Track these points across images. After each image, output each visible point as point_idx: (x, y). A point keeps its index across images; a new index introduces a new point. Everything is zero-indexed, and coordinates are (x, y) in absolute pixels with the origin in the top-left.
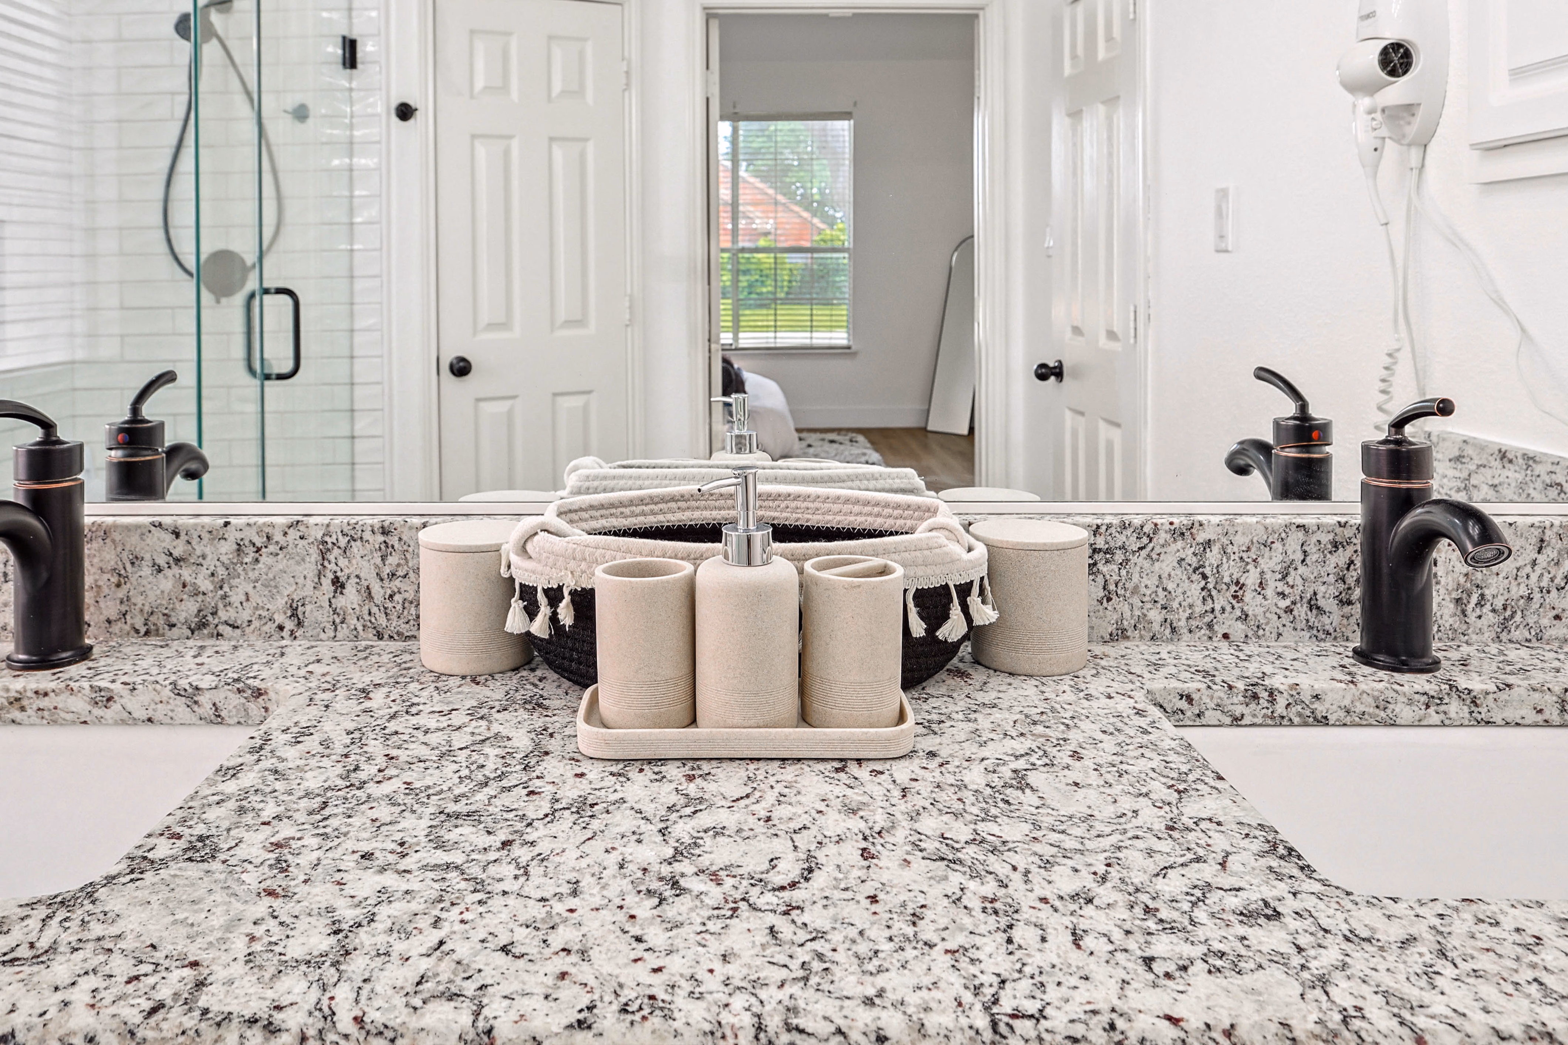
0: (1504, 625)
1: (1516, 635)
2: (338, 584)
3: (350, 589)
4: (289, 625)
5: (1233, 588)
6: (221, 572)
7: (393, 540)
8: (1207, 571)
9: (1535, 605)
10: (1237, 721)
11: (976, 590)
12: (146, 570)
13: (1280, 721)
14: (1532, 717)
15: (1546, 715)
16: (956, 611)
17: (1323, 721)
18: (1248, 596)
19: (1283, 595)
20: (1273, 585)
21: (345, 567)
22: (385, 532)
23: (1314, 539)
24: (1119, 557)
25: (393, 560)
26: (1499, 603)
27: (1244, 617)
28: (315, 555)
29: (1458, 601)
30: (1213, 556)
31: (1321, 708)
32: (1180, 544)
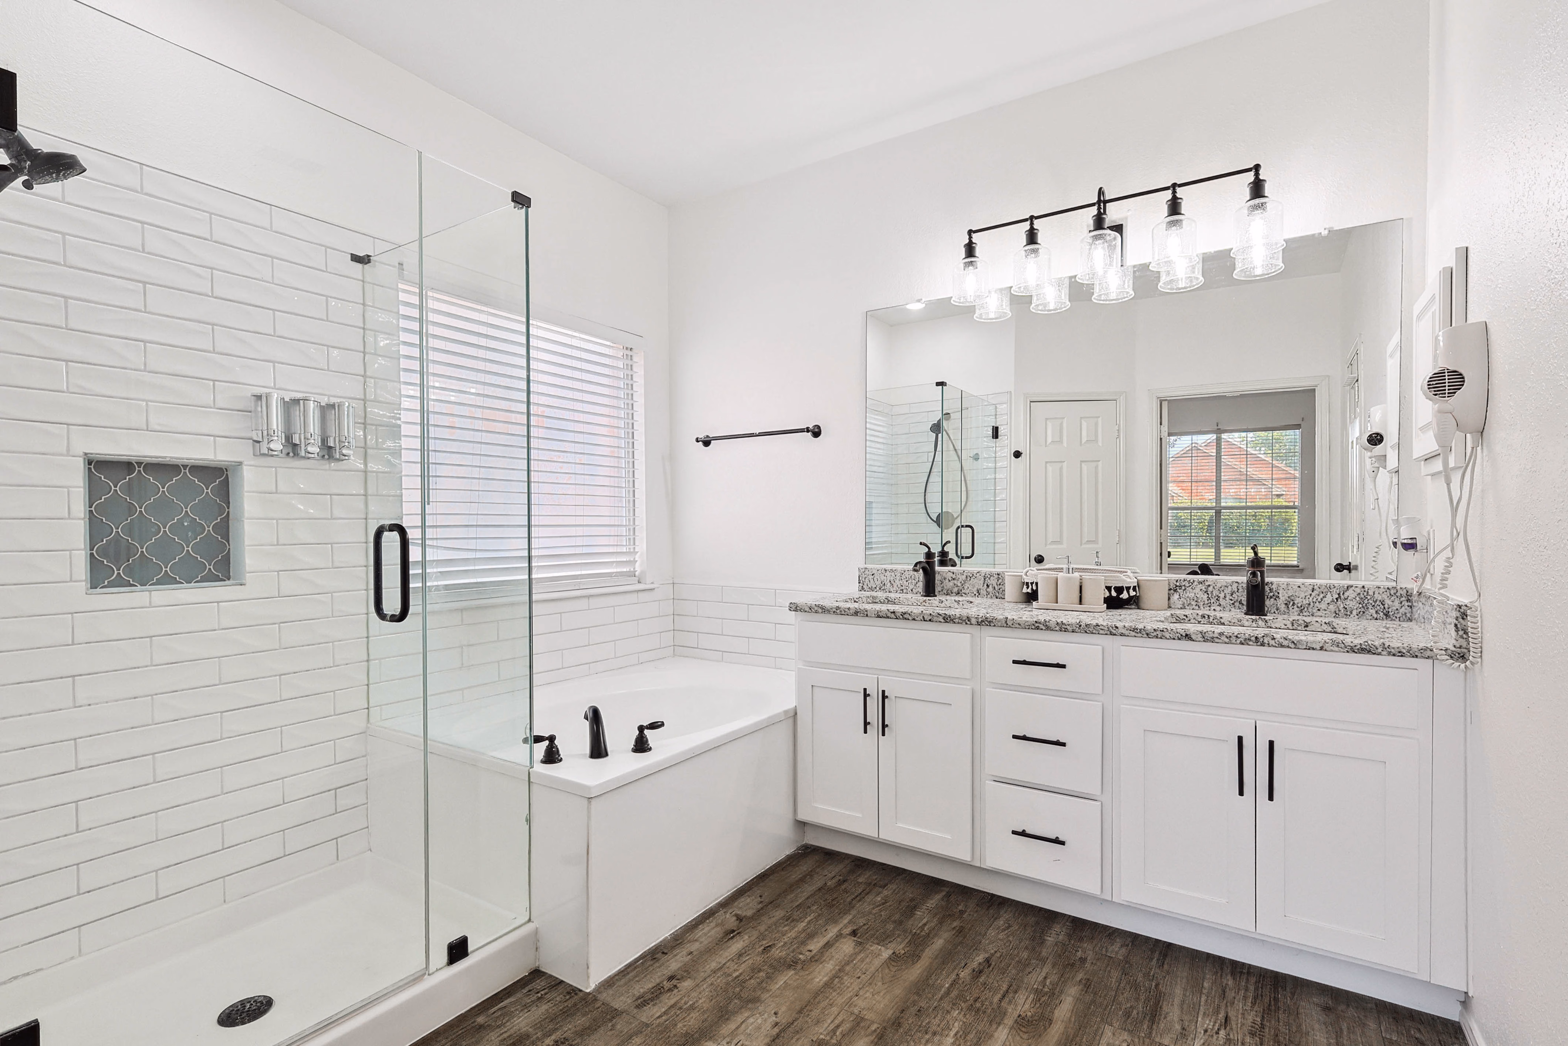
0: (1301, 611)
1: (1305, 614)
2: (988, 586)
3: (990, 587)
4: (977, 594)
5: (1216, 597)
6: (963, 582)
7: (1000, 577)
8: (1209, 593)
9: (1311, 606)
10: (1199, 622)
11: (1132, 588)
12: (947, 581)
13: (1211, 623)
14: (1283, 626)
15: (1288, 626)
16: (1125, 592)
17: (1223, 624)
18: (1221, 600)
19: (1231, 600)
20: (1228, 597)
21: (989, 582)
22: (998, 575)
23: (1241, 586)
24: (1183, 588)
25: (1000, 581)
26: (1299, 605)
27: (1220, 605)
28: (983, 579)
29: (1286, 604)
30: (1210, 589)
31: (1222, 621)
32: (1201, 585)
